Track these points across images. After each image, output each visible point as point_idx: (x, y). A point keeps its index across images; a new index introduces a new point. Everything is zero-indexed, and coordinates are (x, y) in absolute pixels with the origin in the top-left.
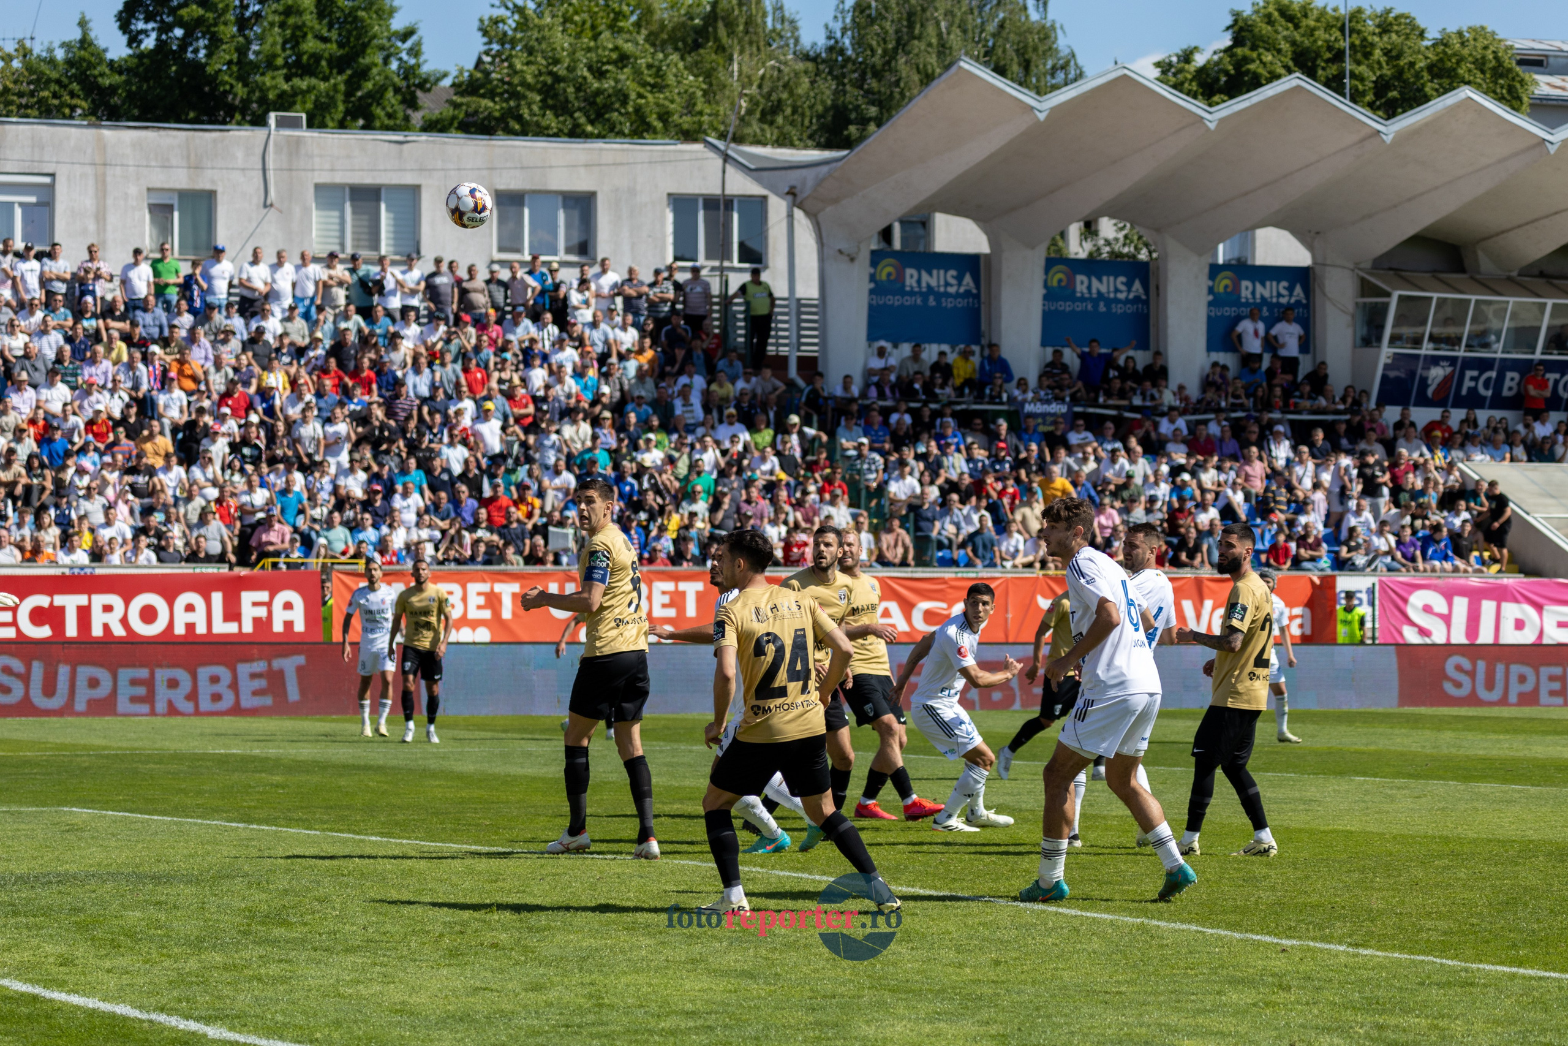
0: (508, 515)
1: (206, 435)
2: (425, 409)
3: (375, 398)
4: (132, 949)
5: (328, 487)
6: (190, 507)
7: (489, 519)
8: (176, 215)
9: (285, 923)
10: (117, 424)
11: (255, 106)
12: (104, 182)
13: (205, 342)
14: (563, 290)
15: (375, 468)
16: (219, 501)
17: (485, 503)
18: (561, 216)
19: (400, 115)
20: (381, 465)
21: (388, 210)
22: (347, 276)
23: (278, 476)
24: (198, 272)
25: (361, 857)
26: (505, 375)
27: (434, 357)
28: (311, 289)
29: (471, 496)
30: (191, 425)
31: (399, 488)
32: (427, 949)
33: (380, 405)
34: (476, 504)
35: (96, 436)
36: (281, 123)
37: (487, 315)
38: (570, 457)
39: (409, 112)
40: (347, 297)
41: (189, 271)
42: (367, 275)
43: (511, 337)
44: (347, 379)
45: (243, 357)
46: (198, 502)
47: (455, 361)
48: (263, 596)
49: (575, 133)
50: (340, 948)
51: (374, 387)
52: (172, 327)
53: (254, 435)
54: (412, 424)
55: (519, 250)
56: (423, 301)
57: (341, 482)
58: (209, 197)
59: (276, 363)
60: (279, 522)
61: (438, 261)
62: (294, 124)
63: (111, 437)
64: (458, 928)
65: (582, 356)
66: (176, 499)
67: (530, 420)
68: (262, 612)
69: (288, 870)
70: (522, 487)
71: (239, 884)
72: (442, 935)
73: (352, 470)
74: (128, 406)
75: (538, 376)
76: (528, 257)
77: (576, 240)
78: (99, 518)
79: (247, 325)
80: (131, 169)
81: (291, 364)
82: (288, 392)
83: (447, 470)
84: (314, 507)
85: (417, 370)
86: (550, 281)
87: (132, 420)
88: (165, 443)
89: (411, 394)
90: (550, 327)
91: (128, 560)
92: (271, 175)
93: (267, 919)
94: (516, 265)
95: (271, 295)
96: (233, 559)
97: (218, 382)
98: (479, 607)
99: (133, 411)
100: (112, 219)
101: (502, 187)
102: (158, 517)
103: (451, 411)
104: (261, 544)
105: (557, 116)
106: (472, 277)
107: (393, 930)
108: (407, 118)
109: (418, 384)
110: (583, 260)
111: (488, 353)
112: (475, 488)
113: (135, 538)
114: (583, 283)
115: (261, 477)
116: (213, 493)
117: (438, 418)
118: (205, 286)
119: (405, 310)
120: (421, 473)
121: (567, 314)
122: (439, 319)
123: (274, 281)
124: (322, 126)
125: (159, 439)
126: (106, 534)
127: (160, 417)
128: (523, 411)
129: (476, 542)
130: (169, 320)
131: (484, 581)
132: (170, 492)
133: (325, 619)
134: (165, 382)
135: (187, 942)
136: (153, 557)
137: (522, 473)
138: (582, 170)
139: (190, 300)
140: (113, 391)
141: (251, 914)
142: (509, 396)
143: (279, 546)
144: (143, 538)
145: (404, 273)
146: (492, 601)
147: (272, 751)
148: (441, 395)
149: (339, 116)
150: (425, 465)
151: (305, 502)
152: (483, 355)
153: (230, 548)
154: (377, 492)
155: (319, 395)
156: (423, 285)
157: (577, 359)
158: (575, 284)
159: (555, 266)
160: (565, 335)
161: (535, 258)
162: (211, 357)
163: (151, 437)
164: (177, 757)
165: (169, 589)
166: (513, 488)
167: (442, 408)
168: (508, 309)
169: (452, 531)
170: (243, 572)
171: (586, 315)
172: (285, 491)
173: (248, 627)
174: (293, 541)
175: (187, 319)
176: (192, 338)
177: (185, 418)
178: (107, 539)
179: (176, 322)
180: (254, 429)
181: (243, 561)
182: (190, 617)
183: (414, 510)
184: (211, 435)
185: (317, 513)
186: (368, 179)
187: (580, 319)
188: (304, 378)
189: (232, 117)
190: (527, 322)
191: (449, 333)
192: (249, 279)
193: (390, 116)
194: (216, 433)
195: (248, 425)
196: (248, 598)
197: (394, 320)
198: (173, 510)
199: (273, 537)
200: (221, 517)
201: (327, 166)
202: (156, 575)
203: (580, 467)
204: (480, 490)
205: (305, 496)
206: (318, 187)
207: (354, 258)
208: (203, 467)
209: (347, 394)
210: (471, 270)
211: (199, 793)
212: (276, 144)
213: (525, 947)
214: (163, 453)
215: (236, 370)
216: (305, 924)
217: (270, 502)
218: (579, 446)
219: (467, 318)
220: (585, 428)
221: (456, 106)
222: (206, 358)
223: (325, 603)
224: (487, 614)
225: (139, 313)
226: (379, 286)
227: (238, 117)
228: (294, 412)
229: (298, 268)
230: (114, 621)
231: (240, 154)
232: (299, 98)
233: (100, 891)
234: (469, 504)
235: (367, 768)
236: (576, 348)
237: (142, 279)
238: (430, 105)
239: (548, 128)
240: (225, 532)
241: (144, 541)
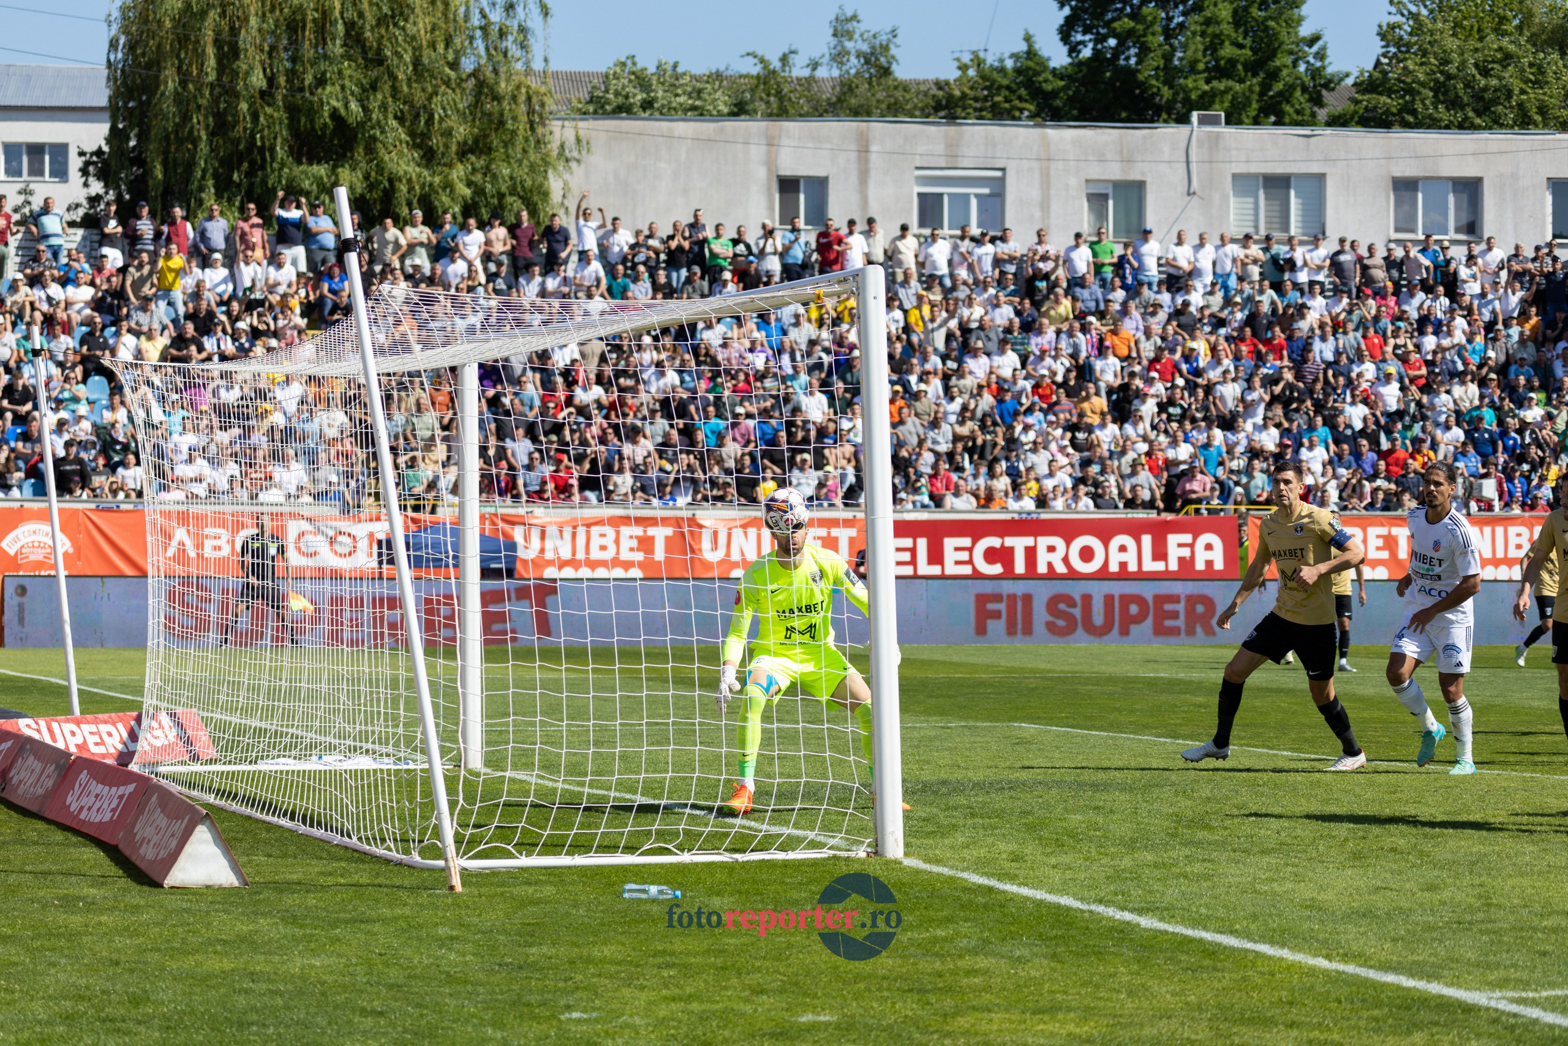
0: (1405, 466)
1: (1137, 397)
2: (1330, 373)
3: (1286, 362)
4: (1074, 848)
5: (1244, 442)
6: (1124, 460)
7: (1387, 470)
8: (1111, 203)
9: (1208, 827)
10: (1059, 386)
11: (1179, 105)
12: (1048, 175)
13: (1136, 314)
14: (1453, 265)
15: (1286, 425)
16: (1148, 454)
17: (1383, 455)
18: (1451, 198)
19: (1308, 112)
20: (1290, 420)
21: (1297, 196)
22: (1261, 255)
23: (1200, 431)
24: (1130, 251)
25: (1274, 771)
26: (1400, 341)
27: (1338, 326)
28: (1228, 266)
29: (1371, 450)
30: (1125, 388)
31: (1305, 441)
32: (1333, 852)
33: (1290, 369)
34: (1375, 456)
35: (1041, 397)
36: (1202, 121)
37: (1385, 287)
38: (1458, 413)
39: (1316, 109)
40: (1261, 274)
41: (1122, 252)
42: (1278, 255)
43: (1405, 307)
44: (1261, 346)
45: (1170, 328)
46: (1131, 456)
47: (1356, 330)
48: (1187, 538)
49: (1464, 126)
50: (1256, 850)
51: (1285, 353)
52: (1107, 301)
53: (1178, 396)
54: (1319, 386)
55: (1413, 231)
56: (1328, 276)
57: (1256, 437)
58: (1139, 187)
59: (1198, 333)
60: (1202, 472)
61: (1342, 241)
62: (1214, 121)
63: (1054, 398)
64: (1361, 834)
65: (1469, 324)
66: (1111, 453)
67: (1423, 381)
68: (1186, 552)
69: (1210, 781)
70: (1417, 442)
71: (1167, 792)
72: (1346, 840)
73: (1265, 426)
74: (1068, 371)
75: (1430, 342)
76: (1422, 237)
77: (1464, 221)
78: (1043, 470)
79: (1173, 299)
80: (1072, 163)
81: (1211, 333)
82: (1209, 358)
83: (1349, 426)
84: (1232, 459)
85: (1323, 339)
86: (1441, 258)
87: (1072, 383)
88: (1100, 403)
89: (1318, 359)
90: (1442, 298)
91: (1068, 506)
92: (1194, 167)
93: (1192, 824)
94: (1409, 244)
95: (1194, 273)
96: (1161, 505)
97: (1148, 350)
98: (1378, 549)
99: (1073, 374)
100: (1055, 207)
101: (1398, 174)
102: (1095, 469)
103: (1354, 375)
104: (1185, 492)
105: (1448, 110)
106: (1371, 256)
107: (1303, 834)
108: (1313, 115)
109: (1323, 350)
110: (1470, 239)
111: (1386, 323)
112: (1375, 442)
113: (1075, 487)
114: (1471, 259)
115: (1185, 434)
116: (1143, 447)
117: (1341, 380)
118: (1136, 264)
119: (1312, 283)
120: (1327, 429)
121: (1457, 287)
122: (1342, 292)
123: (1196, 260)
124: (1239, 123)
125: (1095, 400)
126: (1049, 484)
127: (1096, 382)
128: (1417, 373)
129: (1375, 491)
130: (1104, 295)
131: (1383, 525)
132: (1105, 447)
133: (1242, 559)
134: (1101, 350)
135: (1122, 843)
136: (1091, 503)
137: (1417, 429)
138: (1470, 158)
139: (1123, 278)
140: (1055, 358)
141: (1178, 818)
142: (1404, 359)
143: (1201, 494)
144: (1082, 487)
145: (1311, 251)
146: (1390, 543)
147: (1195, 675)
148: (1344, 360)
149: (1254, 113)
150: (1331, 422)
151: (1225, 455)
152: (1381, 324)
153: (1158, 496)
154: (1288, 446)
155: (1237, 358)
156: (1328, 262)
157: (1466, 327)
158: (1464, 260)
159: (1446, 244)
160: (1455, 306)
161: (1428, 236)
162: (1141, 327)
163: (1087, 398)
164: (1112, 680)
165: (1105, 532)
166: (1408, 442)
167: (1345, 371)
168: (1404, 283)
169: (1354, 481)
170: (1169, 517)
171: (1473, 288)
172: (1207, 446)
173: (1173, 566)
174: (1213, 489)
175: (1120, 295)
176: (1125, 312)
177: (1119, 382)
178: (1050, 488)
179: (1110, 297)
180: (1178, 391)
181: (1169, 508)
182: (1123, 557)
183: (1320, 460)
184: (1142, 396)
185: (1234, 465)
186: (1279, 169)
187: (1468, 292)
188: (1223, 345)
189: (1159, 116)
190: (1420, 296)
191: (1351, 304)
192: (1175, 259)
193: (1298, 112)
194: (1146, 395)
195: (1174, 387)
196: (1173, 539)
197: (1302, 293)
198: (1109, 462)
199: (1195, 486)
200: (1151, 469)
201: (1243, 159)
202: (1094, 520)
203: (1468, 423)
204: (1378, 444)
205: (1224, 449)
206: (1235, 177)
207: (1268, 238)
208: (1135, 425)
209: (1260, 359)
210: (1371, 249)
211: (1132, 711)
212: (1198, 140)
213: (1421, 852)
214: (1098, 411)
215: (1163, 339)
216: (1226, 828)
217: (1194, 456)
218: (1467, 405)
219: (1369, 292)
220: (1473, 389)
221: (1357, 102)
222: (1137, 329)
223: (1241, 544)
224: (1385, 555)
225: (1078, 290)
226: (1291, 265)
227: (1164, 116)
228: (1214, 375)
229: (1217, 248)
230: (1056, 559)
231: (1166, 149)
232: (1217, 99)
233: (1046, 797)
234: (1370, 456)
235: (1279, 691)
236: (1464, 317)
237: (1082, 260)
238: (1334, 102)
239: (1441, 120)
240: (1153, 481)
241: (1083, 489)
